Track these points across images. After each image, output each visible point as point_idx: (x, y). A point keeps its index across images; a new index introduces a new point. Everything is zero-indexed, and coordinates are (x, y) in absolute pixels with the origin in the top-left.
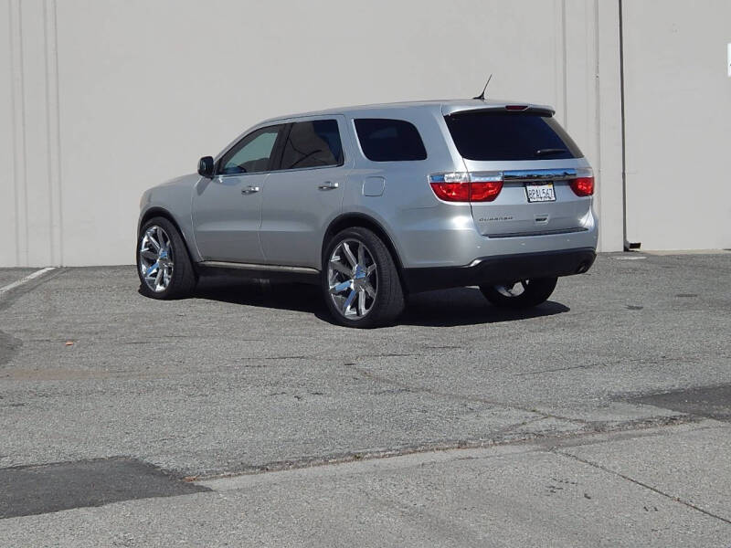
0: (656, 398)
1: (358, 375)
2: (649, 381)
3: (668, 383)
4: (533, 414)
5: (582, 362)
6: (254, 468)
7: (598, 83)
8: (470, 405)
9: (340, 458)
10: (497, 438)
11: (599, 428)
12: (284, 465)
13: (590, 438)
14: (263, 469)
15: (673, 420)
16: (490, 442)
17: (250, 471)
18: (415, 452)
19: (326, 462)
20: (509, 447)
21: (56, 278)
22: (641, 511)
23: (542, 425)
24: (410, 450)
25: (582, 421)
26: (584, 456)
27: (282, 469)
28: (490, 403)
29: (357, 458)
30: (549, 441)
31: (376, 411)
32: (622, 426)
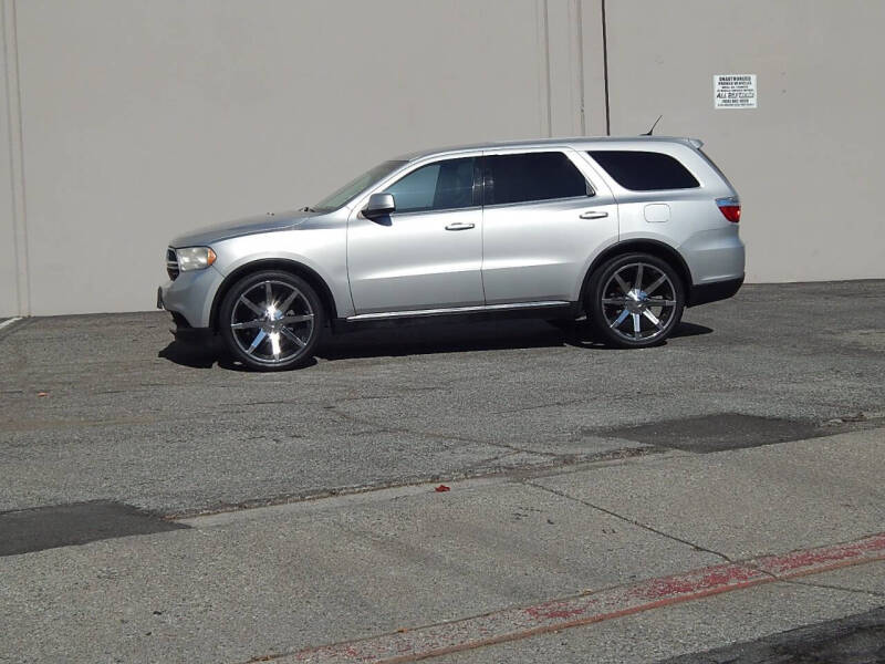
0: (625, 431)
1: (337, 418)
2: (621, 415)
3: (640, 417)
4: (506, 449)
5: (558, 399)
6: (232, 506)
7: (583, 117)
8: (446, 443)
9: (316, 494)
10: (469, 472)
11: (568, 460)
12: (261, 503)
13: (559, 469)
14: (241, 506)
15: (639, 451)
16: (462, 475)
17: (228, 509)
18: (389, 487)
19: (303, 499)
20: (481, 480)
21: (24, 328)
22: (600, 533)
23: (513, 459)
24: (385, 485)
25: (552, 454)
26: (549, 485)
27: (260, 506)
28: (465, 440)
29: (333, 493)
30: (518, 473)
31: (353, 450)
32: (590, 458)
